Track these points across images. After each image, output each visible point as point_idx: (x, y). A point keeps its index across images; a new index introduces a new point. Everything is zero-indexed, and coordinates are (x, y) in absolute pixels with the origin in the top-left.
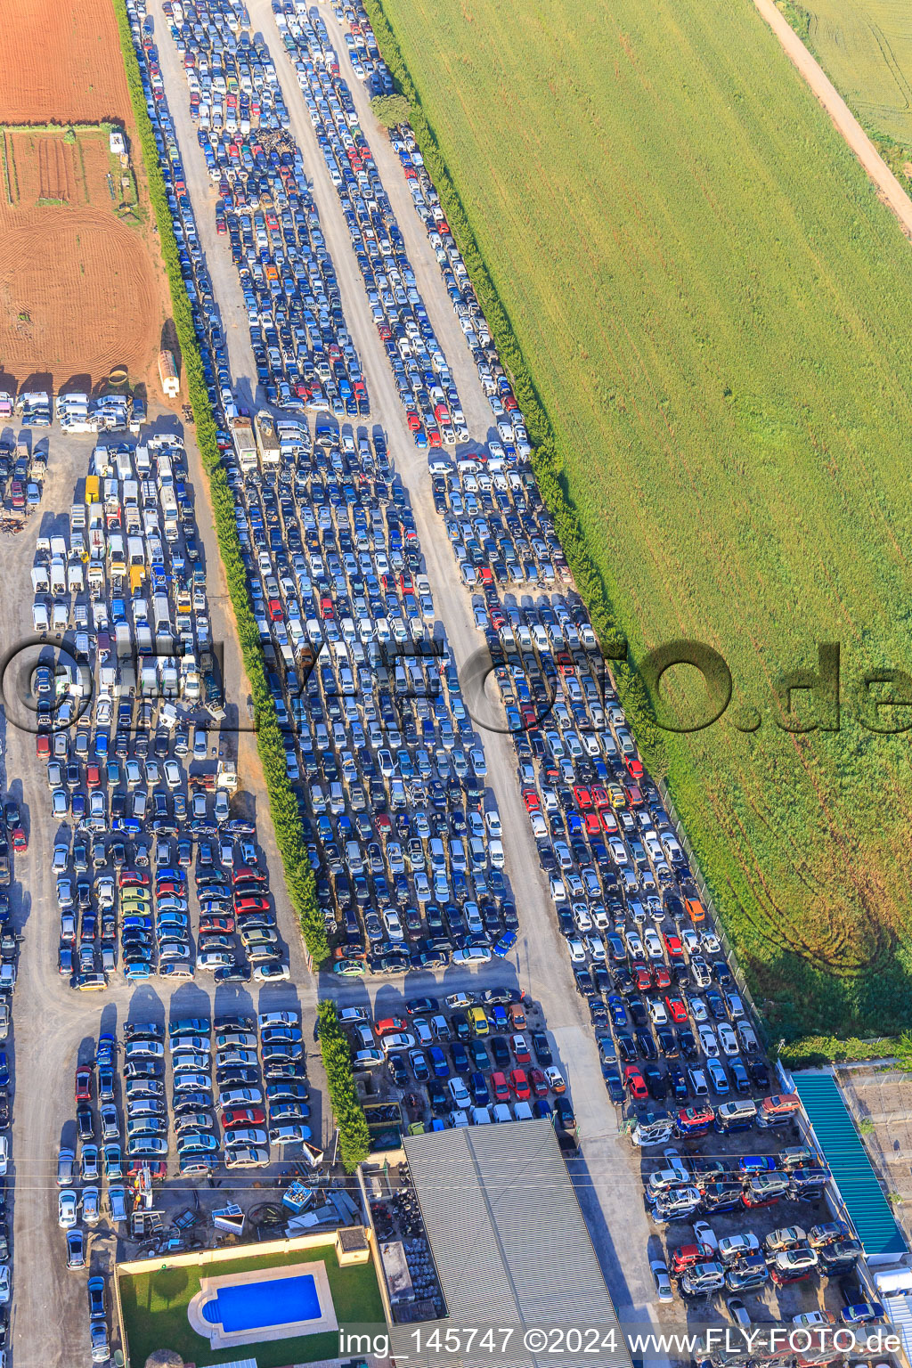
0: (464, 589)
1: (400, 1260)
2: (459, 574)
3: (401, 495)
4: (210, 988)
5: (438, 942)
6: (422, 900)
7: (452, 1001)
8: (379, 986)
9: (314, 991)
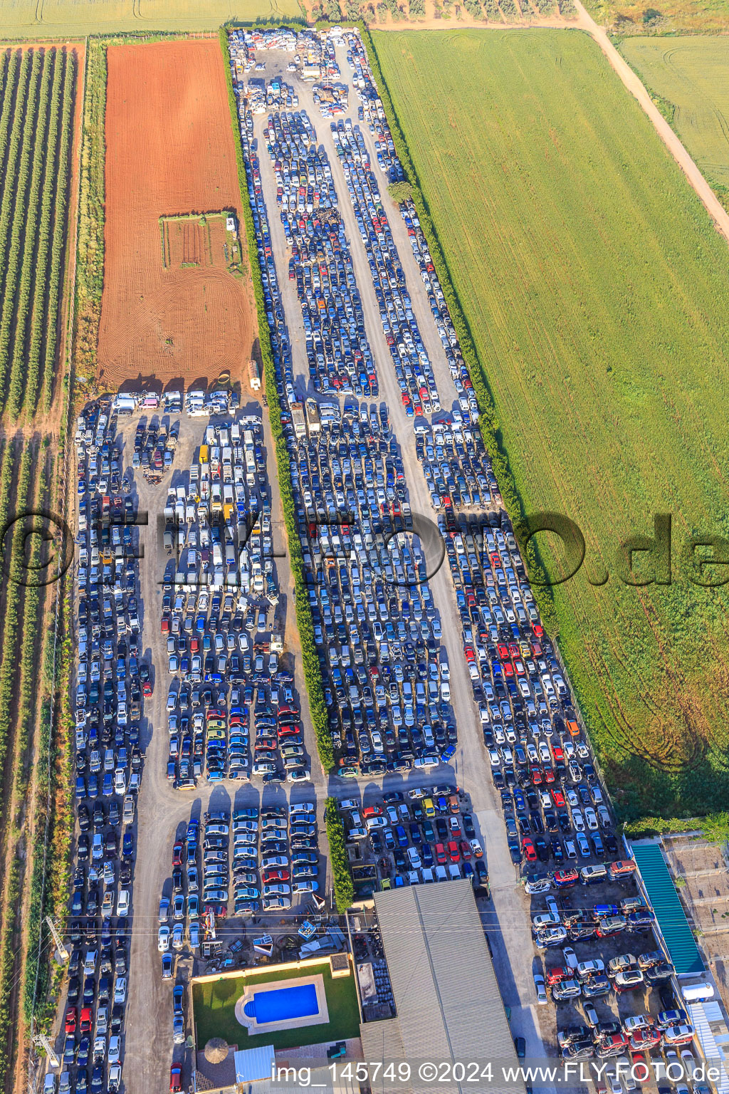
0: (432, 511)
1: (370, 976)
2: (430, 501)
3: (396, 448)
4: (260, 787)
5: (405, 754)
6: (396, 725)
7: (412, 794)
8: (368, 783)
9: (325, 788)
